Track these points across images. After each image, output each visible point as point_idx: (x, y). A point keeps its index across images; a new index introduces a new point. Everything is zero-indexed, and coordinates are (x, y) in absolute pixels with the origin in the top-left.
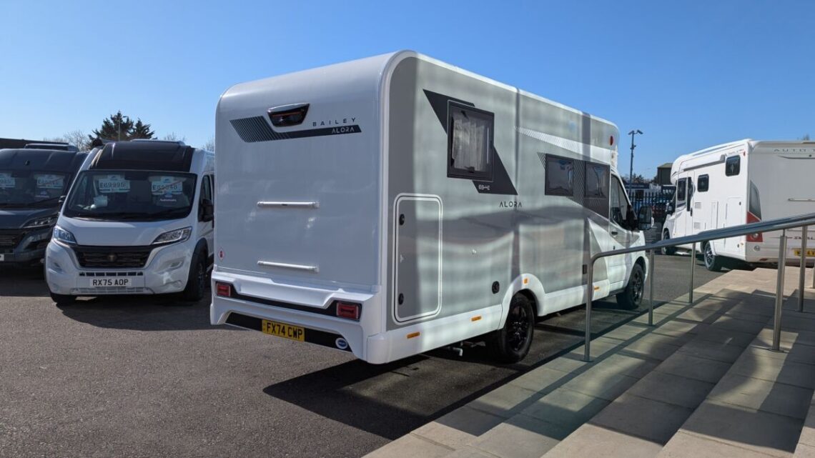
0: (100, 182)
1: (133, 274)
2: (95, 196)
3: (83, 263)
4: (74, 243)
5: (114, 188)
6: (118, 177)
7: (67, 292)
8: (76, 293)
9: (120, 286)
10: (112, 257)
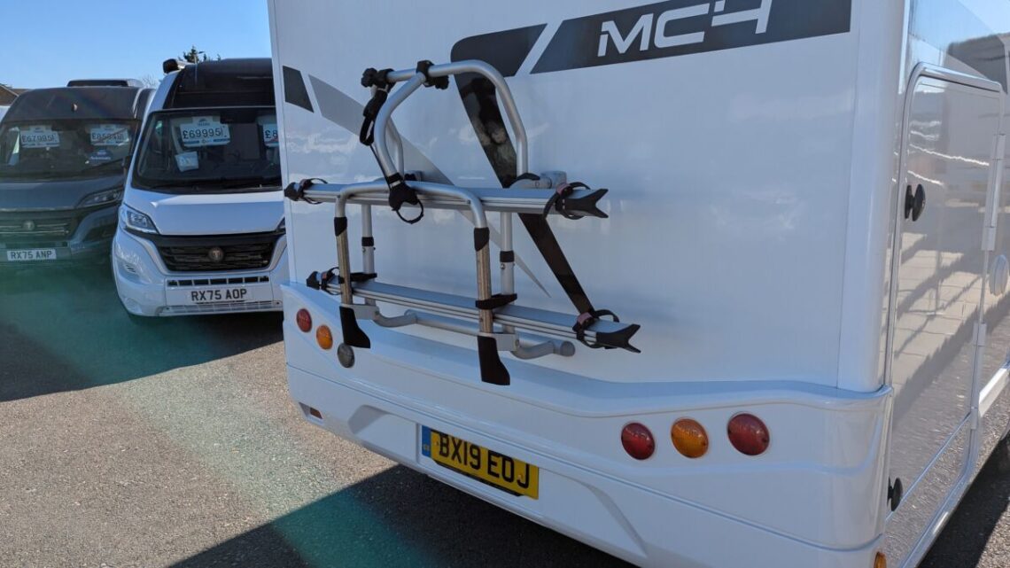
0: (182, 130)
1: (254, 280)
2: (177, 154)
3: (172, 265)
4: (154, 231)
5: (206, 139)
6: (209, 119)
7: (152, 314)
8: (166, 313)
9: (234, 299)
10: (216, 254)
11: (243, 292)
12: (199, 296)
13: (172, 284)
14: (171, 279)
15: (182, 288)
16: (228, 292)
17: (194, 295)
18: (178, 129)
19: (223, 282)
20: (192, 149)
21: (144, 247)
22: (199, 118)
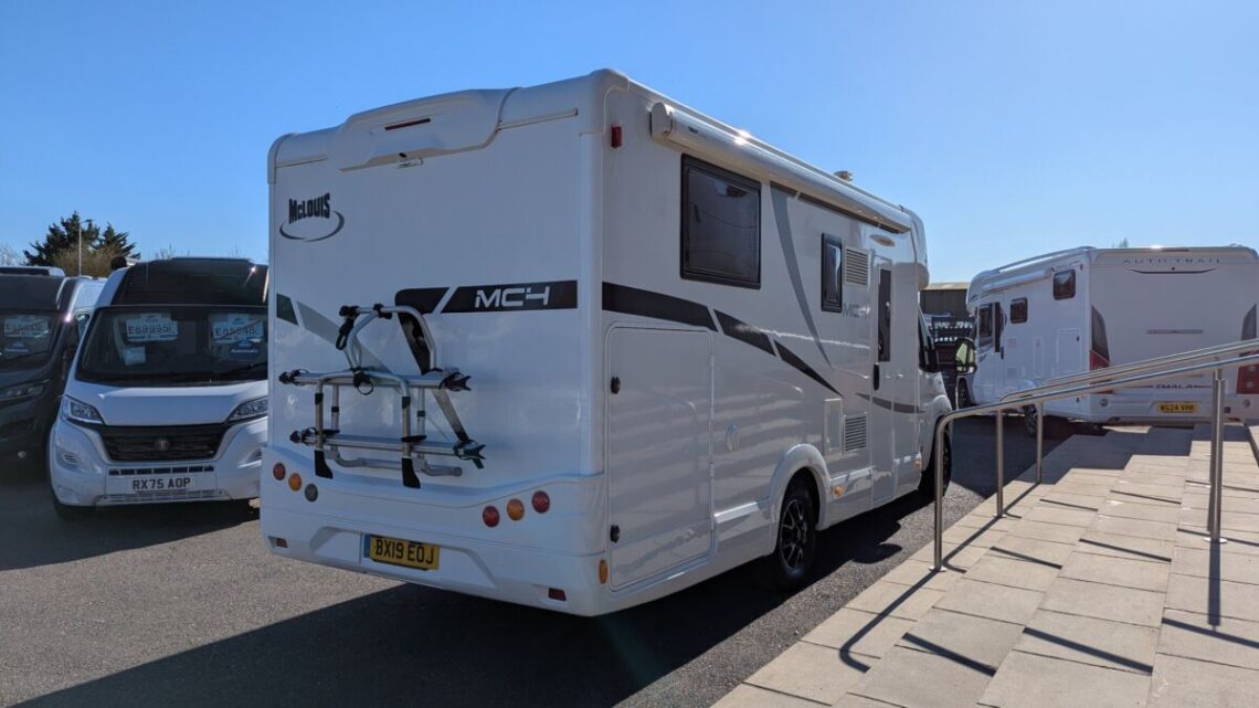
0: (127, 326)
1: (198, 469)
2: (120, 348)
3: (114, 454)
4: (99, 422)
5: (152, 335)
6: (158, 316)
7: (88, 503)
8: (103, 502)
9: (175, 488)
10: (163, 443)
11: (187, 481)
12: (141, 485)
13: (114, 473)
14: (113, 468)
15: (122, 477)
16: (171, 481)
17: (135, 484)
18: (123, 325)
19: (166, 471)
20: (141, 344)
21: (89, 438)
22: (147, 315)
